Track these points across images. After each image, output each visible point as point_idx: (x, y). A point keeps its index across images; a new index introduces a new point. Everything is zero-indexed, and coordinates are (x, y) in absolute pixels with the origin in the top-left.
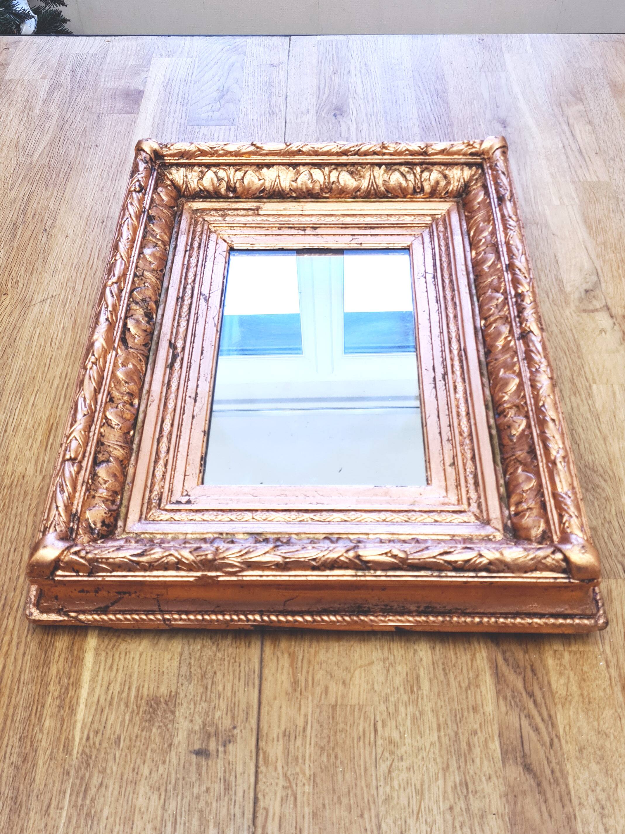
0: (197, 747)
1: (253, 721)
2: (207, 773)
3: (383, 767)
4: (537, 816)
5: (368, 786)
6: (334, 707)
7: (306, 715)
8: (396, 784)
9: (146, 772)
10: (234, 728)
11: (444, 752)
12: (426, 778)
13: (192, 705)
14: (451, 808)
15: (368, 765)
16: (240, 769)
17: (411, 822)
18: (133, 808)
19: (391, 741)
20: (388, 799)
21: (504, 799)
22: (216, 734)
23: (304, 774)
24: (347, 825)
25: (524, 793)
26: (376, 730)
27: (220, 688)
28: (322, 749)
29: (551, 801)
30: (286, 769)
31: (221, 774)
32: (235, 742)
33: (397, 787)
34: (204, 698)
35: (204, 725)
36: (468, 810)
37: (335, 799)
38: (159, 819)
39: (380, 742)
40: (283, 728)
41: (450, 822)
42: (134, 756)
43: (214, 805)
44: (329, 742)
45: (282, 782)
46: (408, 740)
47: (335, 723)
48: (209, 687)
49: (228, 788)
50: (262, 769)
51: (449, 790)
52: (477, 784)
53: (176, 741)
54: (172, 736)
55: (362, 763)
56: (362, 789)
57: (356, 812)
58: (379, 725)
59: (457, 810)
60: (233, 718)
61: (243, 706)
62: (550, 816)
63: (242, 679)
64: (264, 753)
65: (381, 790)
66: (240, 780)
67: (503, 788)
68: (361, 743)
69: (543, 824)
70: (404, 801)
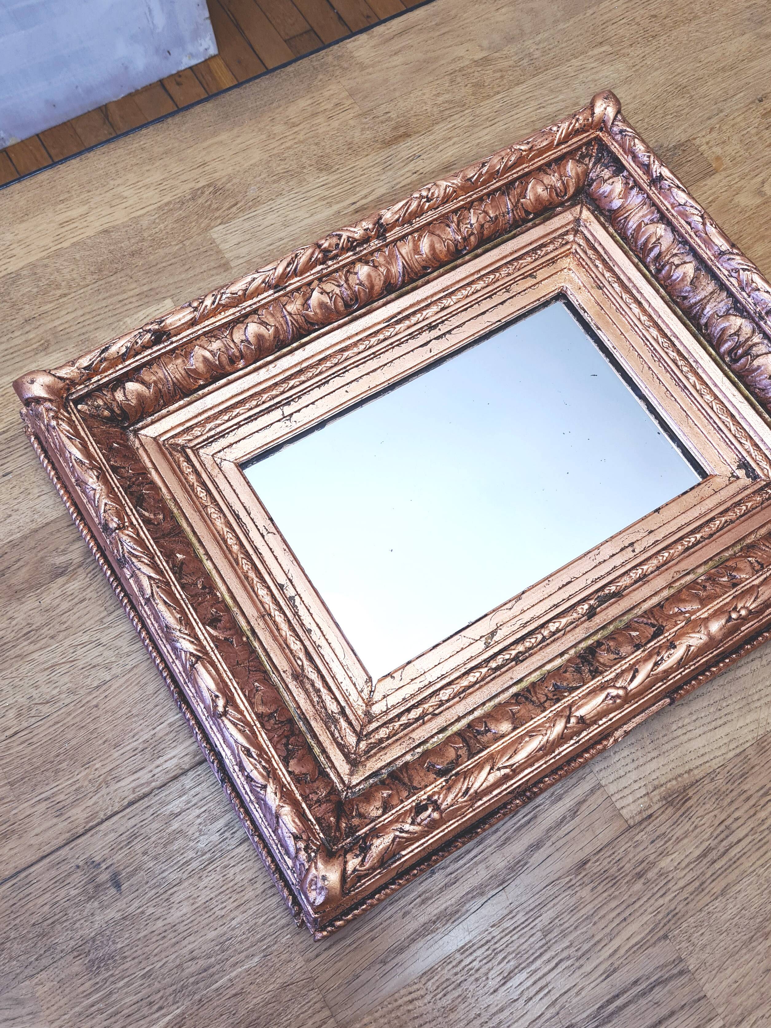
0: (113, 891)
1: (63, 852)
2: (132, 863)
3: (45, 709)
4: (24, 570)
5: (69, 714)
6: (11, 784)
7: (33, 806)
8: (55, 692)
9: (160, 923)
10: (78, 867)
11: (6, 665)
12: (37, 669)
13: (78, 925)
14: (52, 637)
15: (51, 723)
16: (112, 836)
17: (81, 664)
18: (196, 911)
19: (20, 715)
20: (71, 692)
21: (23, 600)
22: (92, 880)
23: (87, 775)
24: (110, 714)
25: (9, 587)
26: (16, 733)
27: (46, 908)
28: (57, 772)
29: (6, 564)
30: (91, 794)
31: (126, 851)
32: (90, 857)
33: (58, 690)
34: (64, 918)
35: (90, 898)
36: (47, 624)
37: (95, 735)
38: (191, 881)
39: (25, 724)
40: (55, 820)
41: (65, 633)
42: (152, 947)
43: (153, 839)
44: (47, 770)
45: (104, 791)
46: (10, 701)
47: (27, 774)
48: (50, 921)
49: (135, 836)
50: (102, 816)
51: (38, 645)
52: (21, 626)
53: (118, 916)
54: (117, 923)
55: (52, 729)
56: (74, 717)
57: (96, 713)
58: (8, 733)
59: (52, 632)
60: (69, 875)
61: (53, 873)
62: (19, 560)
63: (27, 892)
64: (87, 823)
65: (67, 701)
66: (123, 829)
67: (14, 605)
68: (34, 740)
69: (28, 563)
70: (66, 678)
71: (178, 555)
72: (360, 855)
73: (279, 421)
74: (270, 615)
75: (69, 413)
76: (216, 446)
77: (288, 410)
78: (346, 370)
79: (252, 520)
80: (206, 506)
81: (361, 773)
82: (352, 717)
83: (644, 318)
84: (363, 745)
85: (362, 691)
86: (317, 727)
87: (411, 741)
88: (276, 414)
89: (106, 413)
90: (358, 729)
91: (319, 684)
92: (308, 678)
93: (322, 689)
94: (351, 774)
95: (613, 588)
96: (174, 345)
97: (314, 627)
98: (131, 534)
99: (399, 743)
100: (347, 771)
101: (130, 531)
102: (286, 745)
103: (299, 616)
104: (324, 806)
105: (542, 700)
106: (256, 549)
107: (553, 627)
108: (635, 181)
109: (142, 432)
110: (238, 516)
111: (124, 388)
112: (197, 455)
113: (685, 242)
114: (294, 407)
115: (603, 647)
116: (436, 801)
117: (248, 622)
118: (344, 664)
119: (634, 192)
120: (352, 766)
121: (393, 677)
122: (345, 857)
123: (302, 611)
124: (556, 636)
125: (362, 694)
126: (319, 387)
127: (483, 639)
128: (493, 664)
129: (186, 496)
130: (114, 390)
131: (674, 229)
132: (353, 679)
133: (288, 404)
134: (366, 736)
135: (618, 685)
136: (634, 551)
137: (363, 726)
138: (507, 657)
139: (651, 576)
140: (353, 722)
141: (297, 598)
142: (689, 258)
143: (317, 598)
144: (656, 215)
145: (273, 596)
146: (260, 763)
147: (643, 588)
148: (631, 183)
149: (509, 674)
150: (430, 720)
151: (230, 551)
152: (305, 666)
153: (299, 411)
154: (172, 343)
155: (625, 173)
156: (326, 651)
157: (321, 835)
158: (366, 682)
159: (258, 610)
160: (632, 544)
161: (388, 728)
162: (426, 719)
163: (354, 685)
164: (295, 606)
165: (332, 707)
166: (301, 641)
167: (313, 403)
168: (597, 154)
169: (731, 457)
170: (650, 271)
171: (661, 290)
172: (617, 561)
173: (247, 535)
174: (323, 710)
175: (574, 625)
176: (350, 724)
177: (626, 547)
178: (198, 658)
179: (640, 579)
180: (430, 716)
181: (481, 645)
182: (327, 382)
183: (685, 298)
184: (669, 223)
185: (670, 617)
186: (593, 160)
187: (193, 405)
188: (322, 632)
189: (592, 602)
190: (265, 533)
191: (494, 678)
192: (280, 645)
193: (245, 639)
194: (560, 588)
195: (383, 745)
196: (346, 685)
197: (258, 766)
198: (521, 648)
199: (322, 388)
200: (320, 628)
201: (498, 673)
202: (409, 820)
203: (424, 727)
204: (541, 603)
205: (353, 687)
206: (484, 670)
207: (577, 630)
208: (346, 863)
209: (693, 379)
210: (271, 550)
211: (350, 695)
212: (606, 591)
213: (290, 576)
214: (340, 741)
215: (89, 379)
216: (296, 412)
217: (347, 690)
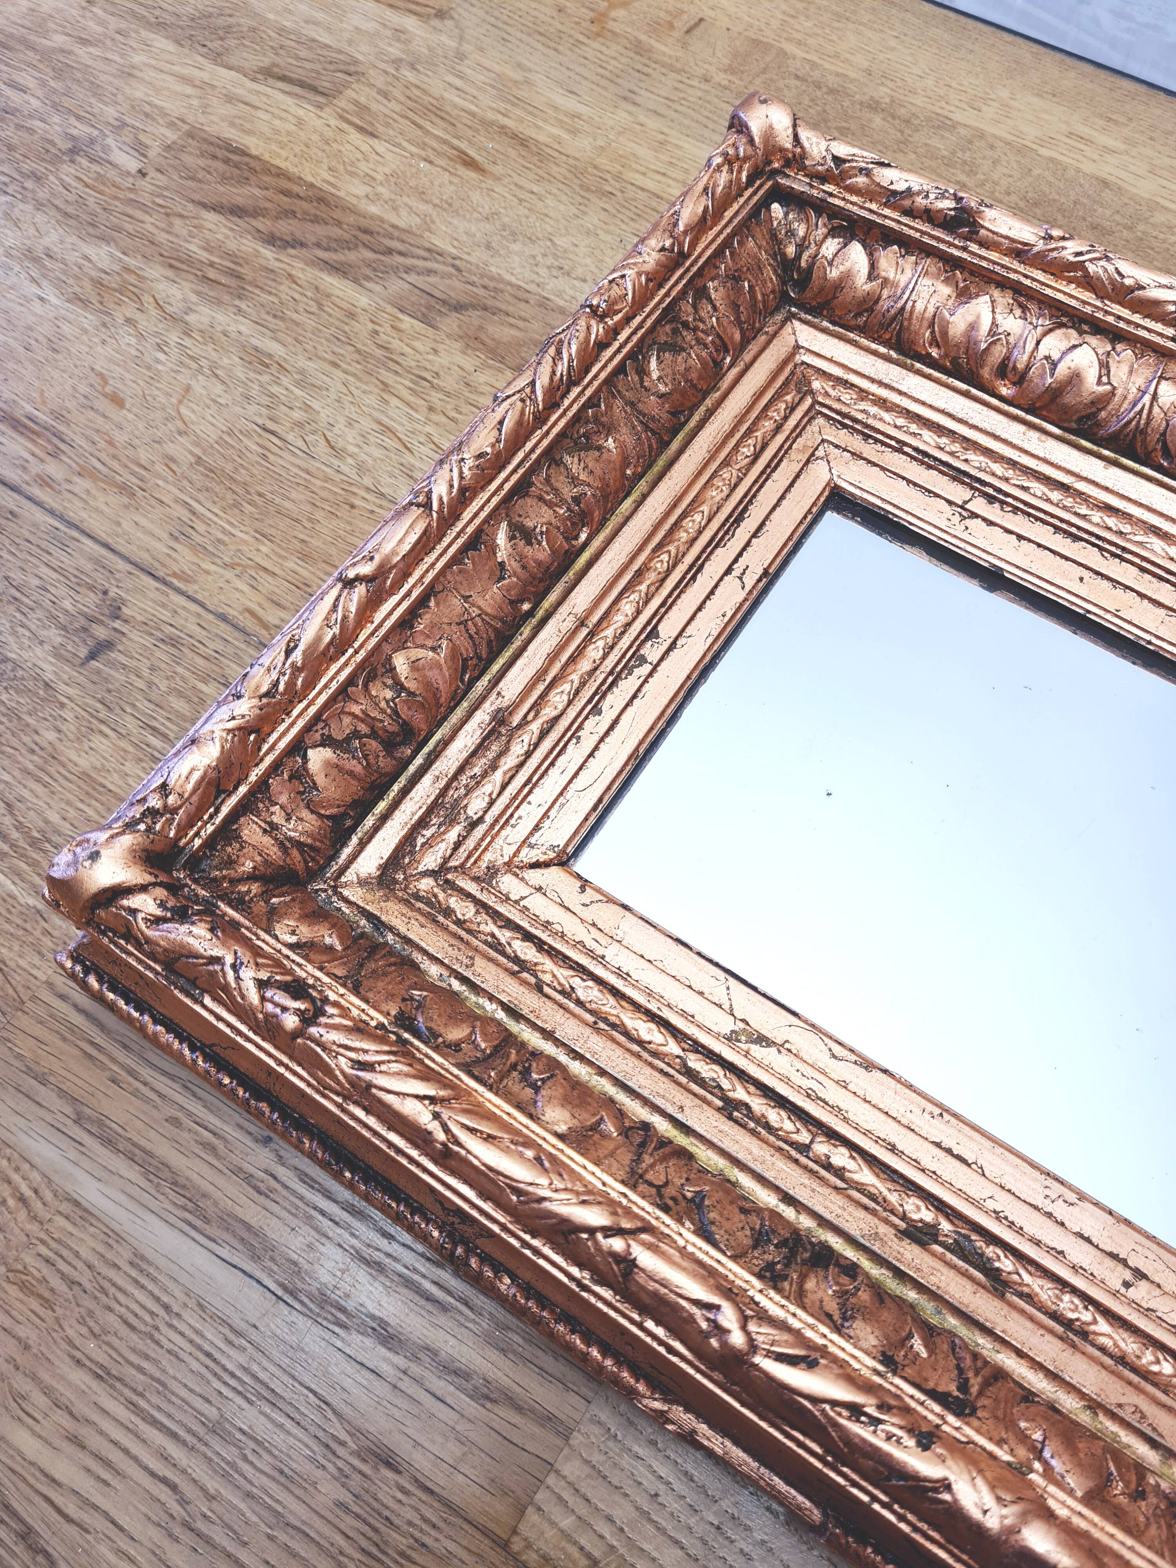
0: (83, 652)
1: (121, 565)
2: (132, 658)
3: (322, 449)
4: (514, 332)
5: (327, 479)
6: (199, 461)
7: (177, 500)
8: (352, 449)
9: (51, 736)
10: (105, 593)
11: (366, 378)
12: (376, 414)
13: (21, 630)
14: (431, 409)
15: (303, 464)
16: (166, 615)
17: (408, 458)
18: (85, 776)
19: (299, 425)
20: (361, 468)
21: (469, 352)
22: (91, 620)
23: (245, 542)
24: (348, 528)
25: (481, 328)
26: (272, 433)
27: (36, 582)
28: (236, 505)
29: (510, 309)
30: (219, 561)
31: (148, 641)
32: (124, 602)
33: (356, 450)
34: (26, 610)
35: (64, 628)
36: (448, 394)
37: (309, 525)
38: (131, 749)
39: (290, 437)
40: (165, 536)
41: (444, 419)
42: (15, 742)
43: (180, 670)
44: (234, 492)
45: (229, 574)
46: (316, 405)
47: (218, 472)
48: (18, 595)
49: (174, 642)
50: (190, 589)
51: (412, 399)
52: (429, 367)
53: (48, 676)
54: (37, 678)
55: (296, 471)
56: (324, 488)
57: (342, 511)
58: (270, 425)
59: (438, 405)
60: (91, 588)
61: (88, 566)
62: (525, 320)
63: (52, 549)
64: (175, 575)
65: (345, 469)
66: (179, 622)
67: (457, 345)
68: (272, 457)
69: (526, 331)
70: (377, 453)
71: (610, 440)
72: (166, 909)
73: (950, 503)
74: (593, 636)
75: (751, 181)
76: (842, 437)
77: (979, 505)
78: (1120, 555)
79: (747, 545)
80: (727, 465)
81: (369, 897)
82: (470, 843)
84: (427, 884)
85: (532, 846)
86: (423, 791)
87: (466, 961)
88: (959, 493)
89: (791, 250)
90: (453, 863)
91: (506, 763)
92: (509, 742)
93: (499, 772)
94: (363, 883)
95: (1006, 1264)
96: (965, 255)
97: (608, 716)
99: (453, 941)
100: (363, 875)
102: (356, 734)
103: (614, 684)
104: (267, 840)
105: (650, 1176)
106: (697, 565)
107: (840, 1157)
109: (796, 323)
111: (846, 246)
112: (810, 415)
114: (993, 512)
115: (845, 1280)
116: (323, 1013)
118: (568, 795)
120: (380, 877)
121: (583, 889)
122: (155, 885)
123: (627, 686)
124: (823, 1173)
125: (525, 851)
126: (1056, 529)
127: (742, 1025)
128: (695, 1062)
129: (727, 428)
130: (834, 230)
132: (548, 823)
133: (991, 499)
134: (447, 881)
135: (752, 1327)
136: (1127, 1285)
137: (461, 869)
138: (726, 1084)
139: (1090, 1350)
140: (462, 849)
141: (646, 669)
145: (628, 625)
147: (1048, 1337)
149: (688, 1101)
150: (524, 982)
152: (529, 728)
153: (991, 523)
154: (965, 249)
156: (576, 753)
157: (197, 842)
158: (552, 848)
159: (590, 611)
160: (1140, 1275)
161: (477, 912)
162: (525, 975)
163: (537, 828)
164: (628, 669)
165: (475, 803)
166: (570, 702)
172: (1079, 1254)
173: (715, 544)
174: (463, 792)
175: (872, 1205)
176: (457, 847)
177: (1124, 1262)
178: (428, 506)
179: (1068, 1324)
180: (533, 980)
181: (727, 1025)
182: (1076, 538)
185: (1011, 1425)
187: (887, 365)
188: (607, 734)
189: (945, 1226)
190: (736, 572)
191: (666, 1074)
192: (547, 671)
193: (526, 607)
194: (938, 1145)
195: (441, 918)
196: (529, 812)
198: (758, 1104)
199: (1059, 537)
200: (612, 728)
201: (683, 1080)
202: (264, 975)
203: (503, 975)
204: (883, 1117)
205: (531, 826)
206: (673, 1048)
207: (862, 1214)
208: (143, 888)
210: (712, 592)
211: (513, 826)
212: (990, 1251)
213: (680, 643)
214: (420, 841)
215: (824, 178)
216: (984, 519)
217: (520, 818)
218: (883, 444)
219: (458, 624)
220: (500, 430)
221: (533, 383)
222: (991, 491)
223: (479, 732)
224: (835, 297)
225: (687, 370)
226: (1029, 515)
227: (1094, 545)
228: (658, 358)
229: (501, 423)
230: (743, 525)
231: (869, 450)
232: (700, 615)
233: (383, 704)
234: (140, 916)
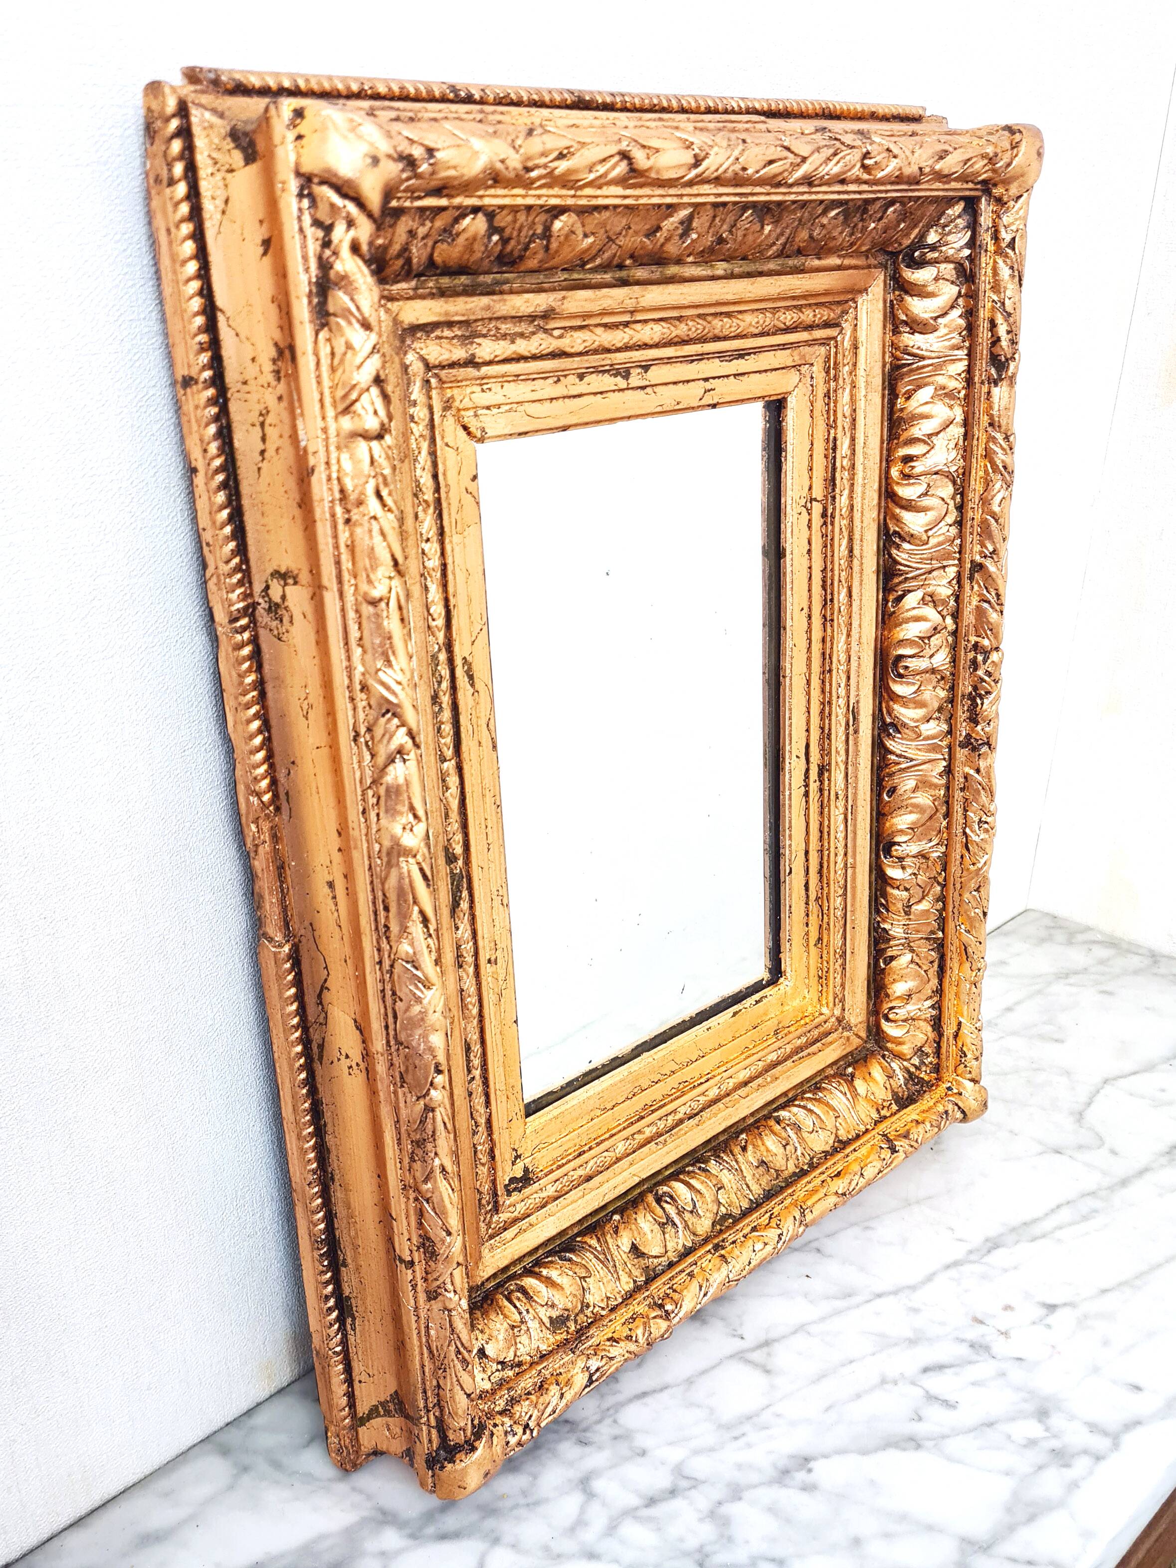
71: (771, 227)
73: (810, 488)
74: (626, 324)
75: (979, 183)
76: (820, 377)
77: (817, 508)
78: (827, 619)
79: (727, 376)
80: (774, 314)
82: (462, 372)
83: (731, 1083)
84: (417, 367)
85: (476, 415)
86: (475, 305)
88: (820, 490)
89: (932, 237)
90: (443, 373)
91: (522, 347)
92: (534, 333)
93: (513, 348)
95: (464, 905)
96: (976, 385)
97: (581, 388)
98: (853, 171)
100: (402, 317)
101: (857, 171)
103: (604, 372)
106: (701, 357)
108: (885, 1117)
109: (882, 275)
110: (741, 356)
111: (952, 283)
113: (813, 1166)
114: (817, 521)
117: (638, 283)
118: (521, 408)
119: (875, 1116)
120: (405, 330)
121: (474, 478)
123: (608, 382)
125: (471, 413)
126: (824, 570)
127: (470, 658)
128: (442, 658)
129: (798, 292)
130: (960, 268)
131: (827, 1155)
132: (495, 411)
133: (824, 515)
134: (428, 381)
135: (422, 843)
136: (490, 961)
137: (442, 384)
138: (444, 685)
140: (454, 371)
141: (622, 383)
142: (791, 1168)
143: (608, 417)
144: (843, 1135)
145: (646, 346)
146: (545, 166)
148: (884, 1112)
151: (715, 315)
152: (550, 340)
153: (809, 525)
154: (981, 381)
155: (894, 1107)
156: (547, 389)
158: (483, 430)
159: (643, 310)
160: (496, 962)
163: (488, 408)
164: (617, 373)
165: (486, 349)
166: (580, 354)
167: (809, 552)
168: (918, 1077)
169: (541, 1161)
170: (776, 1110)
171: (752, 1120)
172: (487, 929)
173: (721, 356)
174: (484, 331)
175: (444, 820)
176: (452, 365)
177: (496, 950)
178: (697, 162)
179: (459, 955)
181: (467, 651)
182: (825, 586)
183: (744, 1149)
184: (835, 1151)
186: (913, 1069)
187: (880, 369)
188: (569, 398)
189: (460, 863)
190: (708, 385)
192: (591, 316)
193: (628, 262)
194: (486, 820)
195: (406, 402)
196: (496, 395)
197: (543, 160)
199: (821, 574)
200: (574, 397)
205: (487, 404)
206: (441, 637)
209: (649, 1132)
210: (688, 381)
211: (483, 391)
212: (465, 894)
213: (649, 390)
214: (438, 333)
215: (996, 237)
216: (810, 520)
217: (490, 389)
218: (828, 412)
219: (608, 237)
220: (765, 167)
221: (804, 159)
222: (830, 511)
223: (532, 309)
224: (912, 296)
225: (834, 238)
226: (826, 546)
227: (825, 600)
228: (837, 214)
229: (771, 162)
230: (741, 361)
231: (820, 405)
232: (671, 386)
233: (531, 232)
234: (352, 233)
